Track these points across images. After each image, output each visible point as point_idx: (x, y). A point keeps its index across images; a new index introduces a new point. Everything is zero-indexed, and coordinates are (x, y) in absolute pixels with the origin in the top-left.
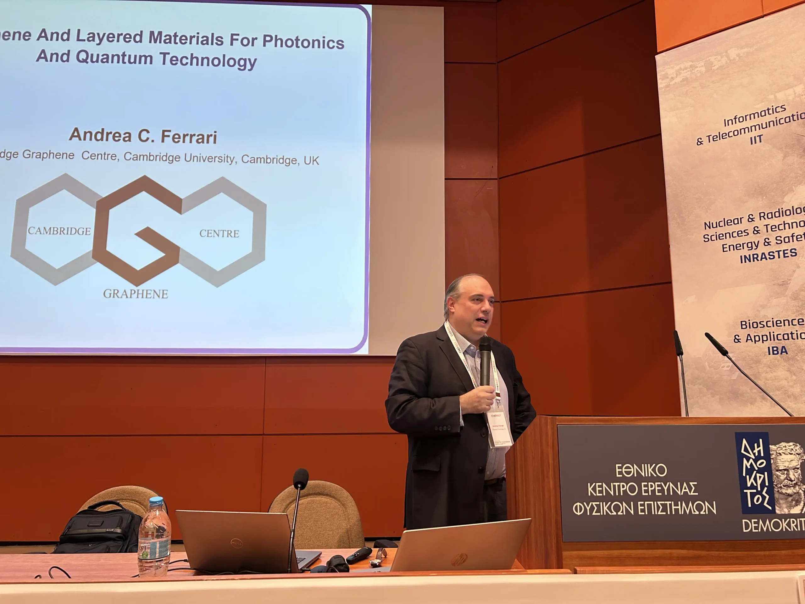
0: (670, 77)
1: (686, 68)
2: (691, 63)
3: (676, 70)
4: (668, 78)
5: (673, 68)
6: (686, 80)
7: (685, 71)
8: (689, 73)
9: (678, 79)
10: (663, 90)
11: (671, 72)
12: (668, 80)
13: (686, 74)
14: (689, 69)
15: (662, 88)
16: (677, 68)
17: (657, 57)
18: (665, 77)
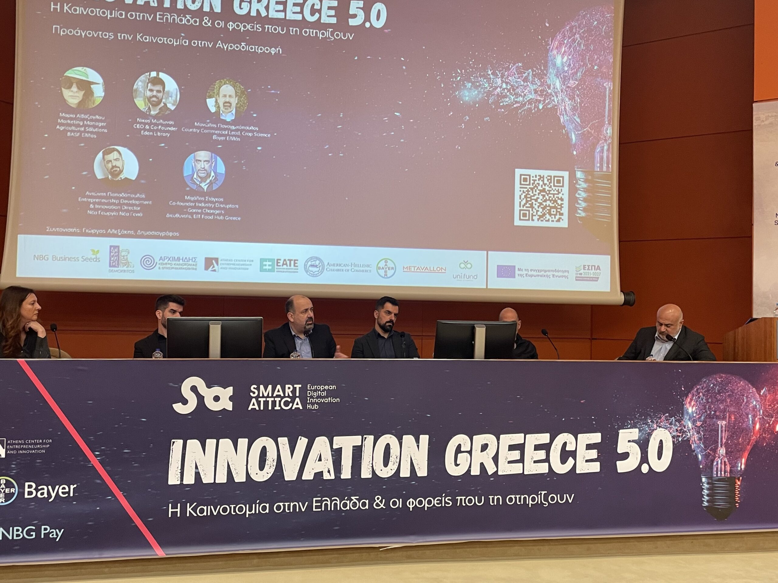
0: (761, 120)
1: (772, 116)
2: (775, 114)
3: (766, 117)
4: (760, 120)
5: (764, 114)
6: (770, 124)
7: (771, 118)
8: (774, 120)
9: (767, 122)
10: (757, 127)
11: (763, 117)
12: (760, 121)
13: (772, 120)
14: (773, 118)
15: (755, 126)
16: (767, 114)
17: (754, 105)
18: (758, 119)
